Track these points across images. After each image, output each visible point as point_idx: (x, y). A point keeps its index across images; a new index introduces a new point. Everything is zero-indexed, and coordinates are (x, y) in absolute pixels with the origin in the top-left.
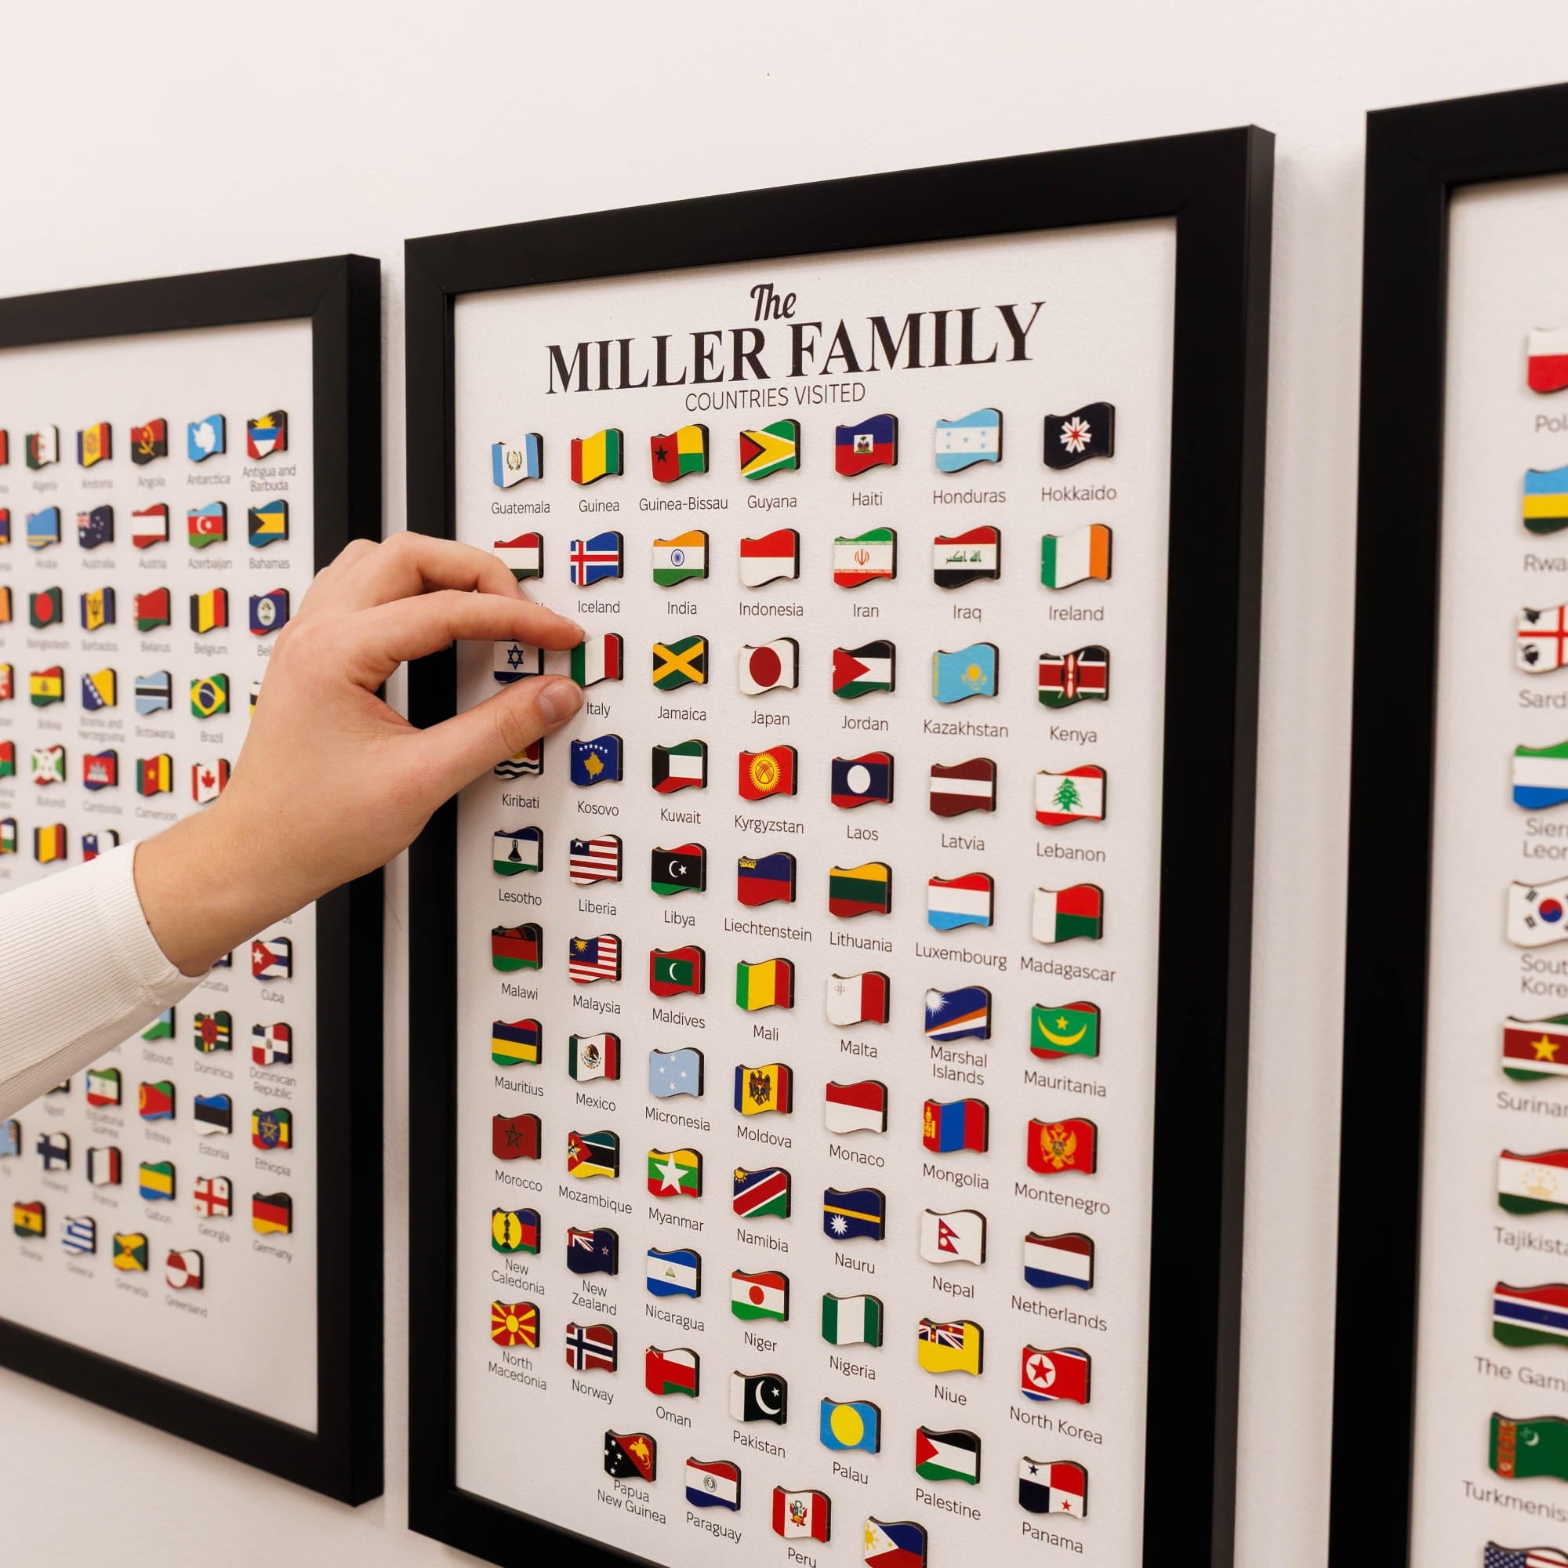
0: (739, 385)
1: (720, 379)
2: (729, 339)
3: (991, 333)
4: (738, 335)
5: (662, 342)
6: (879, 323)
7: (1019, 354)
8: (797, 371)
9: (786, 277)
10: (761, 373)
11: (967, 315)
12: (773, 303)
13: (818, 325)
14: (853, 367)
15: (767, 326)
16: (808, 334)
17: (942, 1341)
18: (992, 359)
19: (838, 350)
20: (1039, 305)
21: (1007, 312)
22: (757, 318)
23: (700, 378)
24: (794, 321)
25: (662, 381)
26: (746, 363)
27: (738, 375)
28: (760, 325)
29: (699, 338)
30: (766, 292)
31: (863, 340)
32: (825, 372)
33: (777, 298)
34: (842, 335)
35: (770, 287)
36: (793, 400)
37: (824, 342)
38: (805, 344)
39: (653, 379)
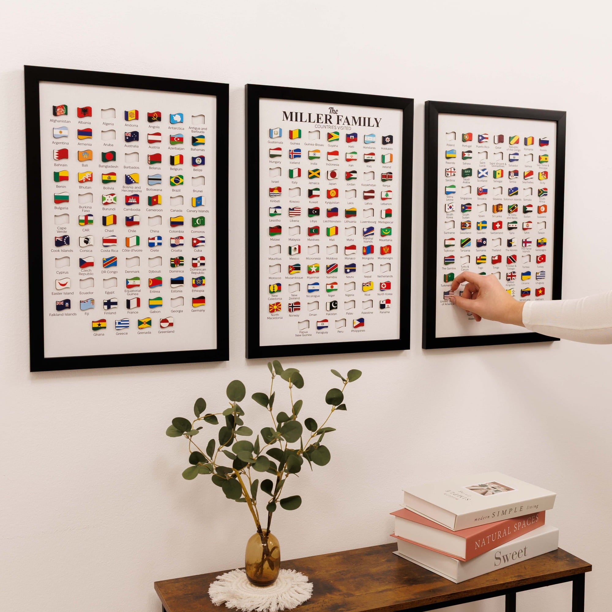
0: (326, 124)
1: (322, 123)
2: (324, 116)
3: (373, 122)
4: (326, 116)
5: (310, 114)
6: (354, 117)
7: (378, 126)
8: (338, 123)
9: (336, 107)
10: (331, 123)
11: (369, 119)
12: (333, 111)
13: (342, 116)
14: (349, 124)
15: (332, 115)
16: (340, 118)
17: (367, 286)
18: (373, 126)
19: (346, 121)
20: (381, 119)
21: (376, 119)
22: (330, 113)
23: (318, 122)
24: (337, 115)
25: (310, 121)
26: (328, 121)
27: (326, 122)
28: (331, 114)
29: (318, 115)
30: (332, 109)
31: (351, 120)
32: (343, 124)
33: (334, 110)
34: (347, 118)
35: (333, 108)
36: (337, 128)
37: (344, 119)
38: (340, 119)
39: (308, 121)
